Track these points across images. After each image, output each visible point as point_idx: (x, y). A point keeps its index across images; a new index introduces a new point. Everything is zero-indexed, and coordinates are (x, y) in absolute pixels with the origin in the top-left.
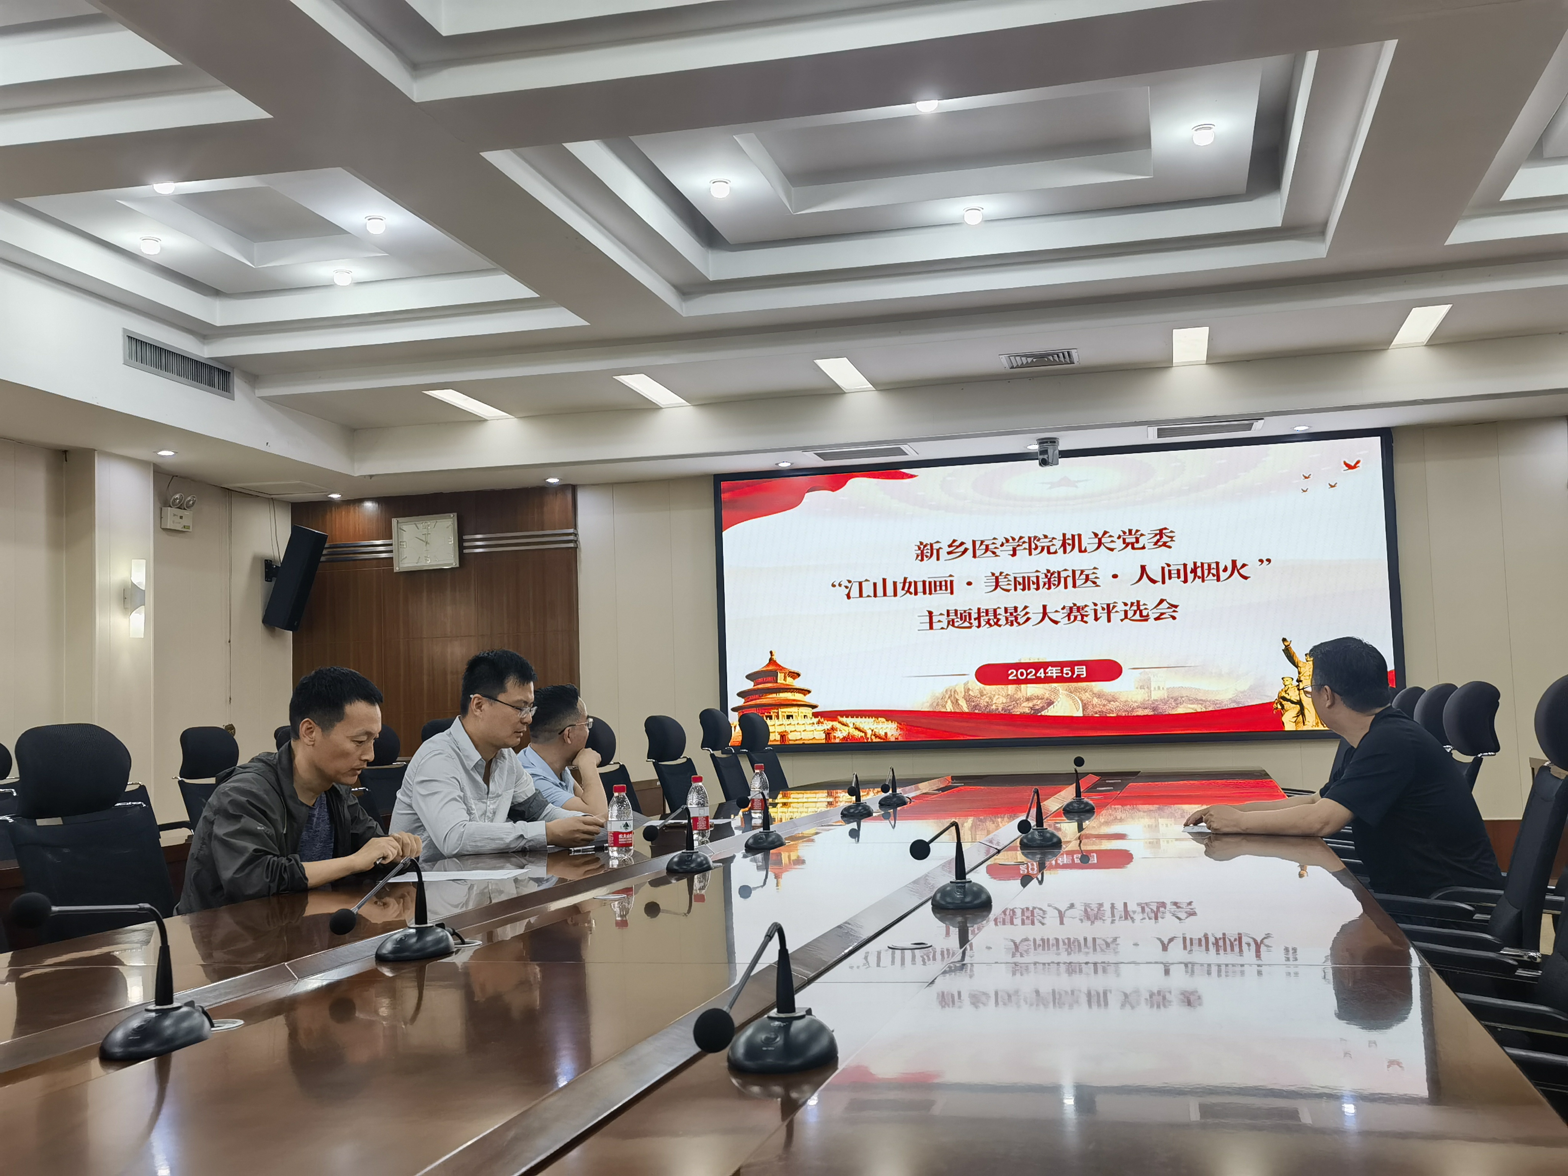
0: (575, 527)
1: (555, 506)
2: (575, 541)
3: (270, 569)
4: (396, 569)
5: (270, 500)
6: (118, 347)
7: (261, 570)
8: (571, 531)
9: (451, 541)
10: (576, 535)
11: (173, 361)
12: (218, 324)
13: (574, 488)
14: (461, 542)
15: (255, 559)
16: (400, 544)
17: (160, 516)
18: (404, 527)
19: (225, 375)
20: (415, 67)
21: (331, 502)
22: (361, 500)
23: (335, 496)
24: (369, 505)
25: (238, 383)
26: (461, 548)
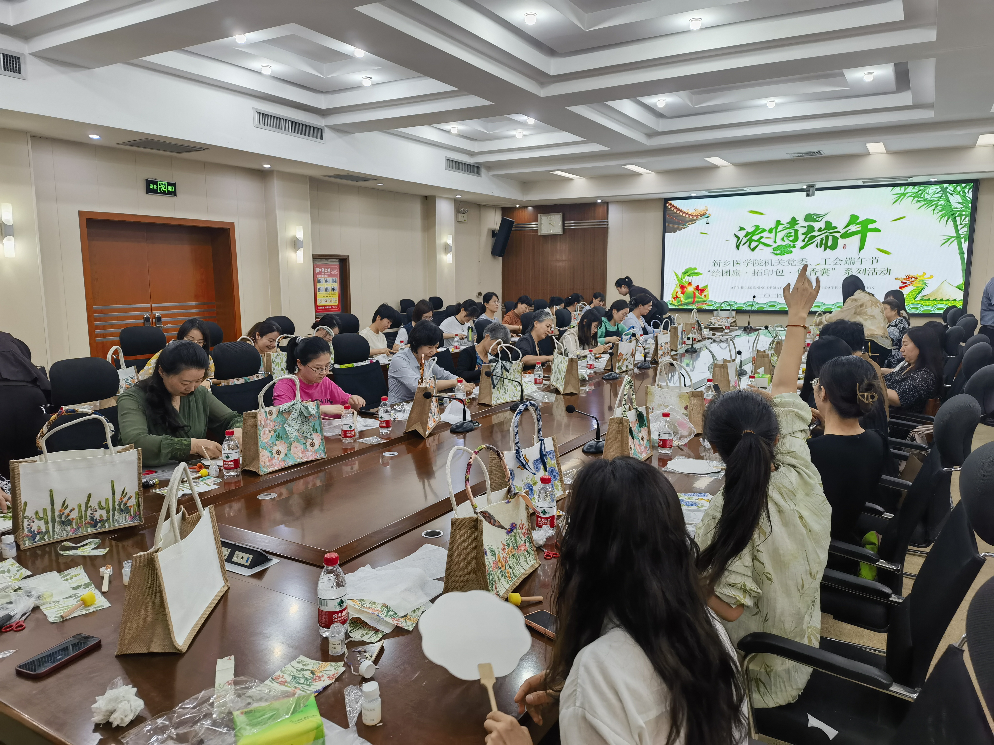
0: (608, 219)
1: (600, 211)
2: (607, 225)
3: (494, 234)
4: (539, 234)
5: (494, 207)
6: (443, 163)
7: (491, 234)
8: (606, 220)
9: (560, 223)
10: (607, 222)
11: (461, 166)
12: (476, 151)
13: (607, 203)
14: (564, 224)
15: (489, 230)
16: (541, 224)
17: (457, 217)
18: (543, 218)
19: (479, 168)
20: (542, 84)
21: (516, 207)
22: (527, 207)
23: (518, 206)
24: (530, 208)
25: (483, 171)
26: (564, 226)
